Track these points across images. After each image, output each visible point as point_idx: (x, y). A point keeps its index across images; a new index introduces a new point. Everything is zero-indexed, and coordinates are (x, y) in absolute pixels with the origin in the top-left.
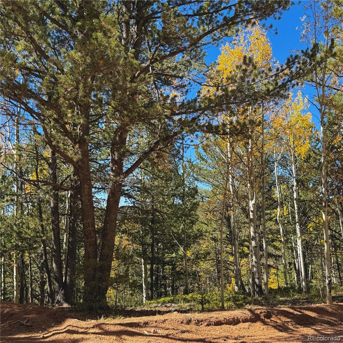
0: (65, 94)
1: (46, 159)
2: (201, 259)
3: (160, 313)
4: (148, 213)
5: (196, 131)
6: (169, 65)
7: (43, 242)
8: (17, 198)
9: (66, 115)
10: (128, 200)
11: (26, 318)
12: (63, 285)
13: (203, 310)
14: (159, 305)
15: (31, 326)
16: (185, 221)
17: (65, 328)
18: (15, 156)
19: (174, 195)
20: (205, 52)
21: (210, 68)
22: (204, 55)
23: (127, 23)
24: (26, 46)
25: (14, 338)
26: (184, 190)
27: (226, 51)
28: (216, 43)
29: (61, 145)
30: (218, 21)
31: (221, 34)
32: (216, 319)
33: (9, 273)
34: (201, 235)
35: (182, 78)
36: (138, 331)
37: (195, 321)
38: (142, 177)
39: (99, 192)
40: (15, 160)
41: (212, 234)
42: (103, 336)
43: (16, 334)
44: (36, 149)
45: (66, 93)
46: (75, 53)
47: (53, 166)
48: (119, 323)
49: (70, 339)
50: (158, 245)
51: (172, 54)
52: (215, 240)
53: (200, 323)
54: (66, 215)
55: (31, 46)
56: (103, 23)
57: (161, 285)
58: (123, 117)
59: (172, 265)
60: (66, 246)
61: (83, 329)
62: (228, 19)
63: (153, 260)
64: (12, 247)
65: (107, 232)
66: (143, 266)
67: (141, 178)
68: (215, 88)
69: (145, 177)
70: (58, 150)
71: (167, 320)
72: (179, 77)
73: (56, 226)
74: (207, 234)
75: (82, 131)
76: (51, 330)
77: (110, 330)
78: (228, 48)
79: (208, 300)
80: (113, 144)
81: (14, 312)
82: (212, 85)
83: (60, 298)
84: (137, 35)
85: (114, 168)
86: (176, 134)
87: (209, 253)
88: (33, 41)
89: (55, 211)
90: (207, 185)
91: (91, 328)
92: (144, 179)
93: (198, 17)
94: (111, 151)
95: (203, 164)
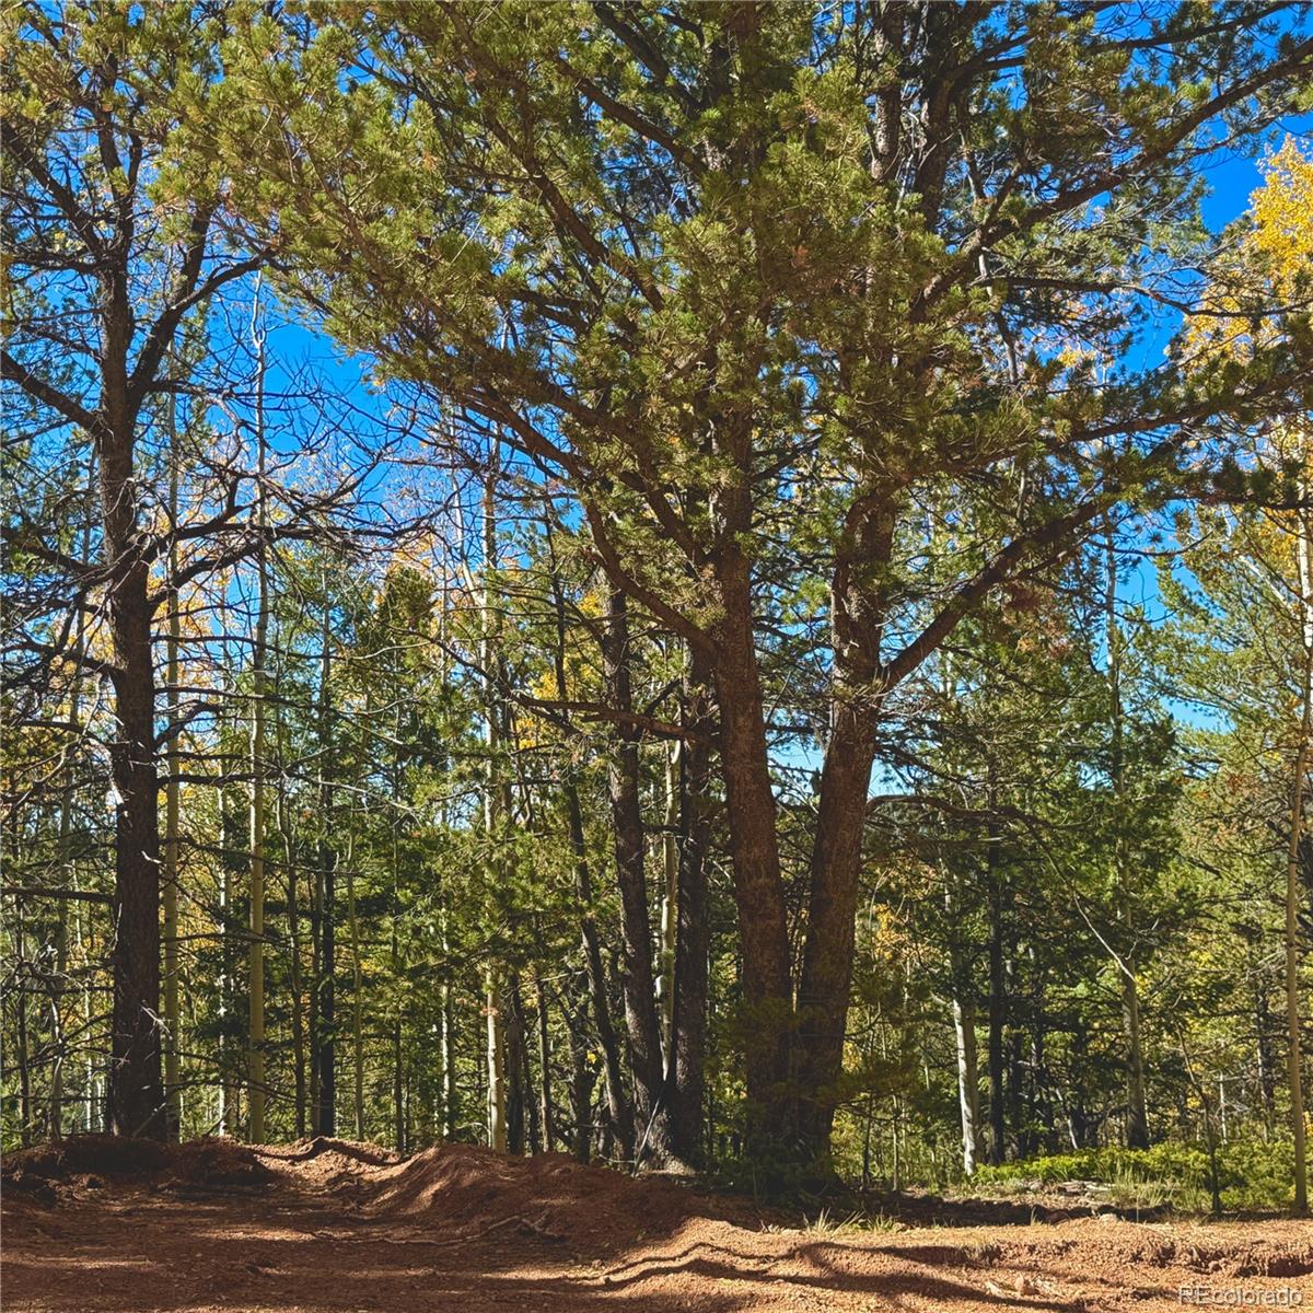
0: (666, 382)
1: (592, 625)
2: (1194, 1007)
3: (1045, 1215)
4: (976, 824)
5: (1170, 496)
6: (1057, 244)
7: (588, 927)
8: (495, 767)
9: (670, 458)
10: (893, 773)
11: (543, 1207)
12: (663, 1092)
13: (1218, 1214)
14: (1035, 1185)
15: (562, 1239)
16: (1124, 856)
17: (685, 1254)
18: (484, 614)
19: (1078, 754)
20: (1204, 183)
21: (1226, 242)
22: (1199, 192)
23: (891, 97)
24: (527, 212)
25: (504, 1281)
26: (1118, 732)
27: (1287, 171)
28: (1246, 142)
29: (650, 569)
30: (1258, 58)
31: (1270, 105)
32: (1277, 1248)
33: (466, 1039)
34: (1193, 913)
35: (1106, 289)
36: (963, 1283)
37: (1191, 1253)
38: (945, 683)
39: (782, 742)
40: (484, 629)
41: (1237, 910)
42: (830, 1293)
43: (511, 1268)
44: (557, 587)
45: (669, 376)
46: (706, 225)
47: (616, 646)
48: (885, 1244)
49: (708, 1297)
50: (1015, 950)
51: (1069, 199)
52: (1250, 932)
53: (1211, 1264)
54: (667, 828)
55: (543, 211)
56: (809, 105)
57: (1034, 1106)
58: (883, 455)
59: (1074, 1027)
60: (669, 947)
61: (752, 1262)
62: (1297, 44)
63: (999, 1008)
64: (483, 945)
65: (825, 895)
66: (959, 1029)
67: (942, 689)
68: (1245, 323)
69: (960, 685)
70: (643, 589)
71: (1075, 1244)
72: (1096, 287)
73: (634, 873)
74: (1217, 910)
75: (724, 516)
76: (635, 1257)
77: (852, 1270)
78: (1293, 158)
79: (1235, 1175)
80: (841, 561)
81: (498, 1184)
82: (1238, 310)
83: (656, 1141)
84: (929, 136)
85: (846, 653)
86: (1087, 511)
87: (1228, 987)
88: (548, 192)
89: (628, 816)
90: (1212, 710)
91: (782, 1258)
92: (953, 690)
93: (1170, 47)
94: (834, 586)
95: (1191, 628)
